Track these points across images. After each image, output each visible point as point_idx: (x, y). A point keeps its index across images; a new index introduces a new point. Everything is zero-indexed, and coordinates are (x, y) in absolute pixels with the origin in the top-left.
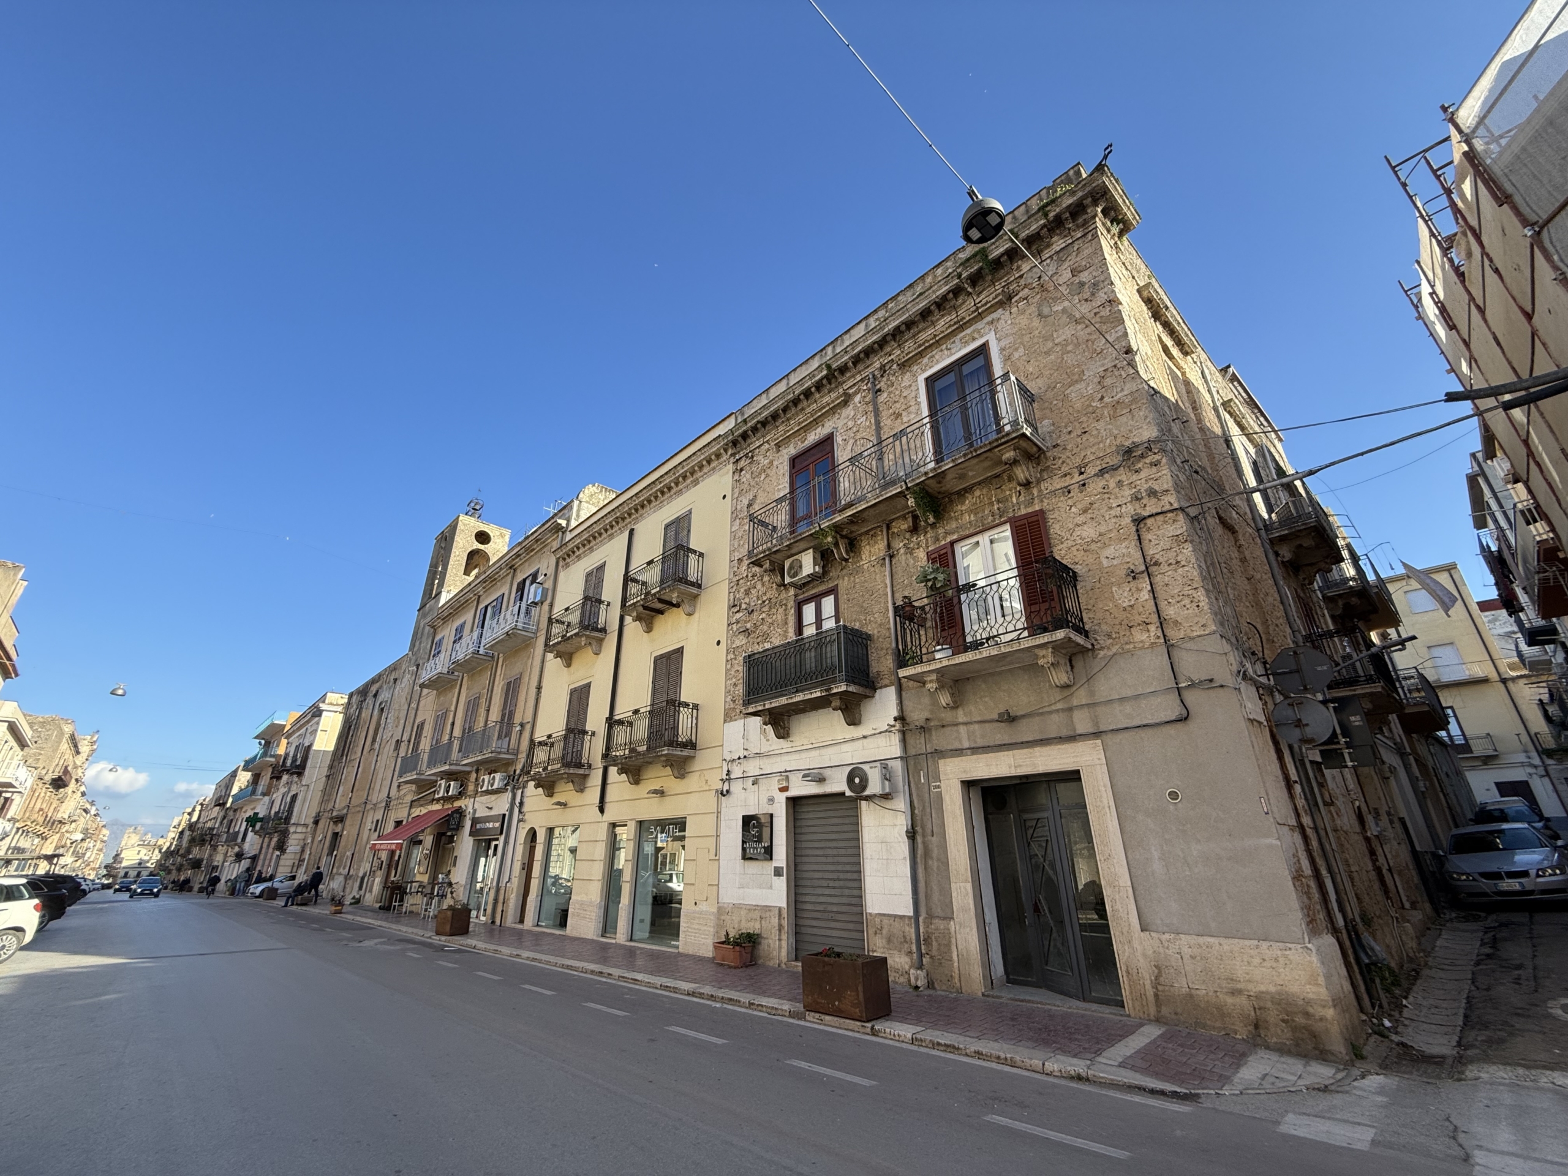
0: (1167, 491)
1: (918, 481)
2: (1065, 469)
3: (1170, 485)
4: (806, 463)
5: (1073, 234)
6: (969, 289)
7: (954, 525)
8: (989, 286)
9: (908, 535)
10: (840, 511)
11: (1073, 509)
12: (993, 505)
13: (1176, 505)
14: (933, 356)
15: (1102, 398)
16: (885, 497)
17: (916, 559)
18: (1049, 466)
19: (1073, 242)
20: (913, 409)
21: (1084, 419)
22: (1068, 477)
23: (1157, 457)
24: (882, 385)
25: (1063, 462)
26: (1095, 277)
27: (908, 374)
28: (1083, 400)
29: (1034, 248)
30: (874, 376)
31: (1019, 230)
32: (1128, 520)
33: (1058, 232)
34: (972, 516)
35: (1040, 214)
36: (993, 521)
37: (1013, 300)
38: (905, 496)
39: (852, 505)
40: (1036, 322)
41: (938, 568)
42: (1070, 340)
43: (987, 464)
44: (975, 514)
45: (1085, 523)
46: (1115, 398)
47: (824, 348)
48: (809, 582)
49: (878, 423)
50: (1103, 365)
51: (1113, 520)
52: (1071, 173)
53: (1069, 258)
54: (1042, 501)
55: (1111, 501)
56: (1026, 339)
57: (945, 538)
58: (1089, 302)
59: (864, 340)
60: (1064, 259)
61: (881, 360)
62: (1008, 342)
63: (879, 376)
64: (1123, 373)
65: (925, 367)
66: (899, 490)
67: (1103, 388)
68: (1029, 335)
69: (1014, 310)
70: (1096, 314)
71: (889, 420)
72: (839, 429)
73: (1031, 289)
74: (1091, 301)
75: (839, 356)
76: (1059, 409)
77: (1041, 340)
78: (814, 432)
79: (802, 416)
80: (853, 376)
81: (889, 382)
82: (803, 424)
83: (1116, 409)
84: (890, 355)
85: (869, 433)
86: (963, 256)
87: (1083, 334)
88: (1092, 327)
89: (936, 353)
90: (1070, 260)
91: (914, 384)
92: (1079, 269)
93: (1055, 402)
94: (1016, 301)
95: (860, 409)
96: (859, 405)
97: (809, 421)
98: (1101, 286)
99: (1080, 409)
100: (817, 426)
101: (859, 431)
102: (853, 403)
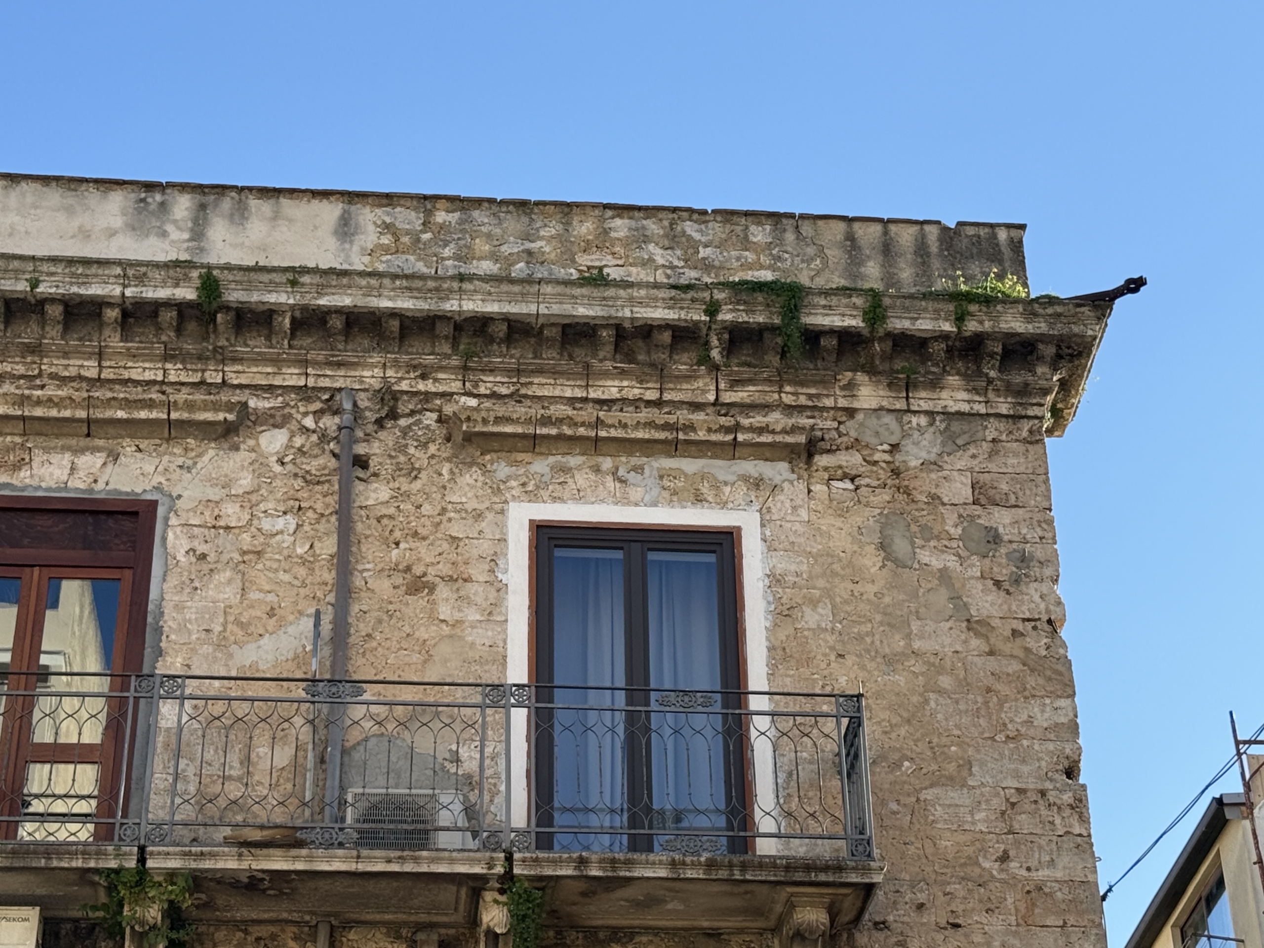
4: (13, 554)
6: (715, 354)
8: (768, 381)
14: (565, 470)
15: (1004, 858)
19: (988, 415)
20: (474, 591)
21: (957, 889)
24: (373, 450)
26: (1026, 541)
27: (476, 474)
28: (961, 838)
29: (899, 363)
30: (352, 404)
31: (893, 307)
35: (951, 307)
37: (822, 460)
40: (871, 560)
42: (948, 662)
43: (732, 903)
46: (1034, 874)
47: (161, 186)
49: (343, 569)
50: (1017, 775)
52: (1002, 235)
53: (972, 450)
58: (1002, 594)
59: (369, 286)
60: (960, 442)
61: (390, 373)
62: (793, 568)
63: (371, 416)
64: (1058, 821)
65: (537, 487)
66: (477, 870)
67: (1010, 832)
68: (851, 586)
69: (819, 488)
70: (1015, 633)
71: (386, 584)
72: (179, 504)
73: (868, 462)
74: (1008, 593)
75: (265, 277)
76: (901, 829)
77: (878, 618)
78: (68, 456)
79: (20, 369)
80: (276, 361)
81: (402, 459)
82: (39, 412)
83: (1034, 905)
84: (424, 377)
85: (304, 585)
86: (697, 236)
87: (983, 666)
88: (1004, 662)
89: (579, 468)
90: (974, 456)
91: (490, 516)
92: (992, 492)
93: (894, 806)
94: (826, 469)
95: (277, 483)
96: (278, 468)
97: (67, 413)
98: (1036, 571)
99: (950, 857)
100: (84, 442)
101: (259, 553)
102: (253, 450)
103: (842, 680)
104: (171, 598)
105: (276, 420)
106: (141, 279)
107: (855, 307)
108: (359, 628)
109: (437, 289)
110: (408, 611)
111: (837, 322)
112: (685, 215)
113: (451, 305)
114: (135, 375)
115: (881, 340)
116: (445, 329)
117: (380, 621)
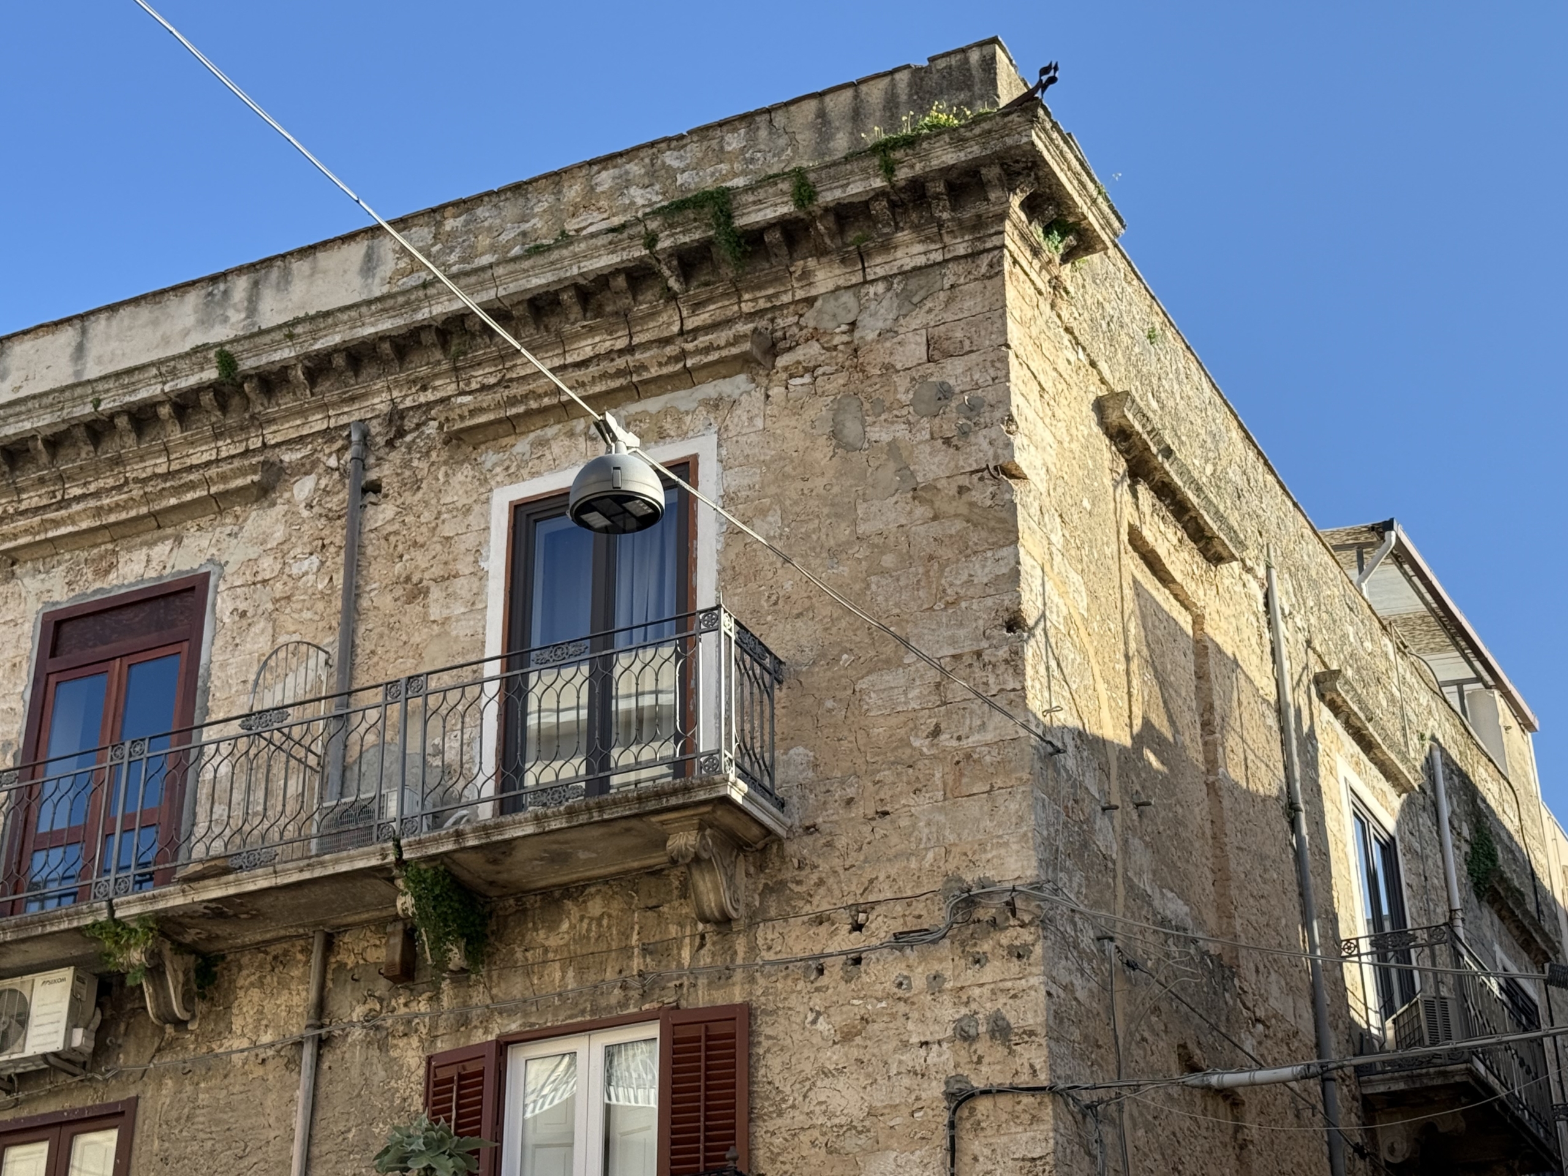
0: (1031, 1033)
1: (432, 851)
2: (822, 903)
3: (1040, 1019)
4: (102, 651)
5: (947, 239)
6: (673, 283)
7: (516, 987)
8: (725, 295)
9: (382, 987)
10: (188, 880)
11: (822, 1025)
12: (630, 958)
13: (1043, 1079)
14: (543, 443)
15: (936, 732)
16: (330, 871)
17: (394, 1068)
18: (783, 884)
19: (946, 261)
20: (461, 586)
21: (886, 775)
22: (823, 929)
23: (1026, 936)
24: (384, 472)
25: (821, 882)
26: (978, 387)
27: (467, 470)
28: (893, 721)
29: (852, 235)
30: (365, 435)
31: (820, 181)
32: (935, 1090)
33: (914, 216)
34: (571, 974)
35: (876, 161)
36: (623, 1004)
37: (782, 361)
38: (391, 880)
39: (227, 871)
40: (822, 453)
41: (441, 1141)
42: (892, 539)
43: (628, 841)
44: (581, 971)
45: (841, 1071)
46: (964, 742)
47: (223, 276)
48: (39, 1073)
49: (353, 594)
50: (953, 641)
51: (906, 1081)
52: (975, 56)
53: (929, 304)
54: (752, 980)
55: (910, 1026)
56: (793, 489)
57: (485, 1022)
58: (952, 450)
59: (351, 319)
60: (915, 300)
61: (395, 394)
62: (746, 482)
63: (381, 441)
64: (992, 680)
65: (519, 467)
66: (374, 862)
67: (945, 703)
68: (799, 485)
69: (776, 391)
70: (961, 490)
71: (389, 598)
72: (228, 570)
73: (828, 349)
74: (957, 448)
75: (267, 339)
76: (836, 726)
77: (826, 511)
78: (145, 550)
79: (111, 482)
80: (302, 413)
81: (407, 473)
82: (112, 518)
83: (962, 775)
84: (424, 388)
85: (322, 618)
86: (675, 164)
87: (923, 533)
88: (947, 523)
89: (555, 437)
90: (930, 311)
91: (477, 508)
92: (946, 344)
93: (829, 704)
94: (786, 369)
95: (305, 527)
96: (305, 513)
97: (133, 513)
98: (986, 417)
99: (882, 744)
100: (157, 534)
101: (288, 598)
102: (289, 502)
103: (788, 585)
104: (217, 659)
105: (304, 468)
106: (174, 373)
107: (783, 193)
108: (365, 647)
109: (408, 303)
110: (406, 620)
111: (769, 214)
112: (664, 145)
113: (423, 315)
114: (195, 460)
115: (822, 217)
116: (428, 338)
117: (381, 636)
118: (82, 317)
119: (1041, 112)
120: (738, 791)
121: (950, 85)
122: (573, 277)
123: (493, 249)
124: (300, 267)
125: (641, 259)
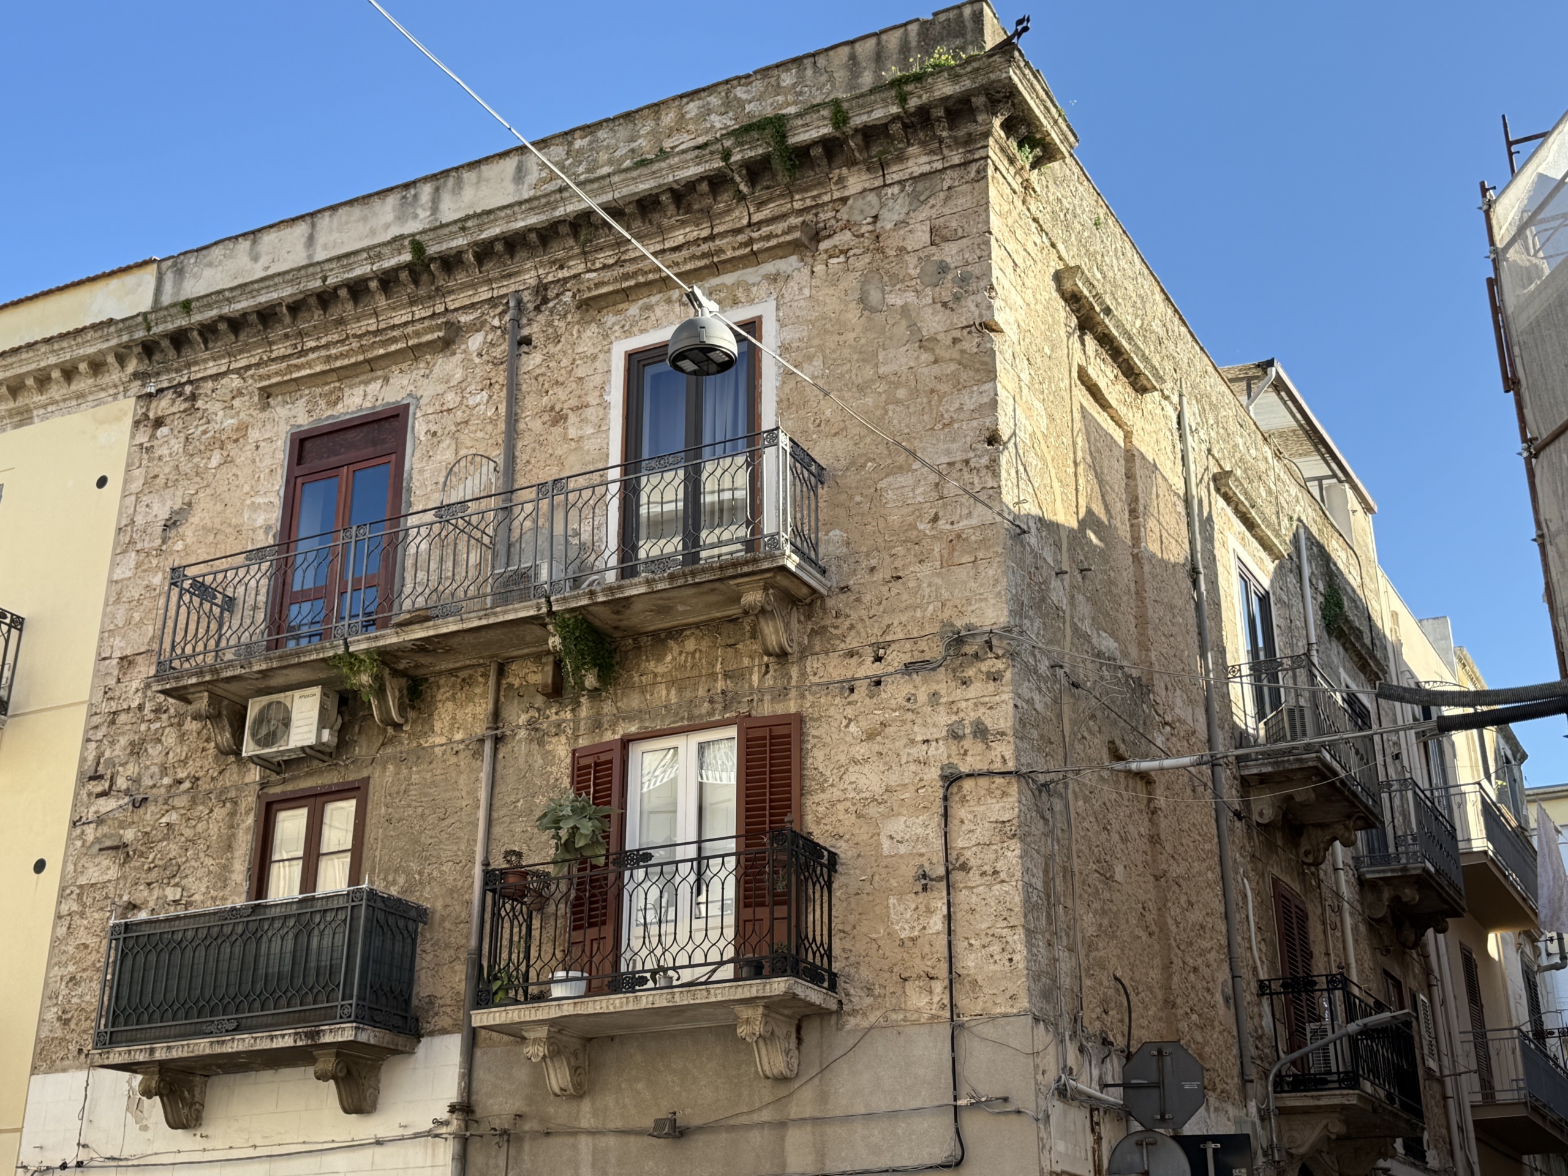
0: (1003, 734)
1: (574, 605)
2: (852, 642)
3: (1010, 724)
4: (334, 461)
5: (946, 152)
6: (743, 188)
7: (634, 701)
8: (781, 196)
9: (539, 700)
10: (401, 625)
11: (853, 728)
12: (716, 681)
13: (1011, 766)
14: (649, 308)
16: (501, 619)
17: (549, 758)
18: (825, 628)
19: (945, 169)
20: (591, 413)
21: (899, 550)
22: (854, 661)
23: (1000, 665)
24: (533, 330)
25: (852, 627)
26: (967, 264)
27: (594, 327)
28: (905, 511)
29: (875, 150)
30: (519, 302)
31: (851, 108)
32: (933, 774)
33: (921, 135)
34: (673, 692)
35: (893, 93)
36: (711, 714)
37: (824, 245)
38: (545, 625)
39: (427, 619)
40: (853, 314)
41: (583, 808)
42: (904, 377)
43: (712, 598)
44: (680, 690)
45: (866, 760)
46: (955, 526)
47: (414, 183)
48: (299, 759)
49: (512, 419)
50: (948, 452)
51: (913, 767)
52: (967, 11)
53: (932, 201)
54: (803, 696)
55: (916, 728)
56: (831, 341)
57: (613, 725)
58: (948, 311)
59: (507, 216)
60: (922, 198)
61: (541, 271)
62: (797, 335)
63: (531, 306)
64: (976, 481)
65: (631, 326)
66: (532, 613)
67: (942, 498)
68: (837, 338)
69: (819, 268)
70: (955, 341)
71: (539, 422)
72: (423, 402)
73: (857, 236)
74: (952, 310)
75: (446, 231)
76: (863, 514)
77: (855, 357)
78: (362, 387)
79: (336, 337)
80: (473, 285)
81: (550, 330)
82: (338, 364)
83: (954, 550)
84: (562, 267)
85: (491, 437)
86: (744, 96)
87: (927, 373)
88: (944, 366)
89: (657, 303)
90: (933, 206)
91: (601, 356)
92: (944, 232)
93: (858, 498)
94: (826, 251)
95: (477, 370)
96: (477, 360)
97: (353, 360)
98: (973, 286)
99: (896, 527)
100: (370, 375)
101: (466, 422)
102: (465, 351)
103: (828, 412)
104: (417, 466)
105: (477, 326)
106: (379, 257)
107: (824, 118)
108: (522, 457)
109: (548, 203)
110: (551, 438)
111: (814, 134)
112: (735, 82)
113: (559, 212)
114: (397, 321)
115: (853, 136)
116: (564, 229)
117: (534, 450)
118: (312, 215)
119: (1016, 54)
120: (792, 562)
121: (949, 35)
122: (669, 183)
123: (610, 162)
124: (469, 176)
125: (719, 169)
